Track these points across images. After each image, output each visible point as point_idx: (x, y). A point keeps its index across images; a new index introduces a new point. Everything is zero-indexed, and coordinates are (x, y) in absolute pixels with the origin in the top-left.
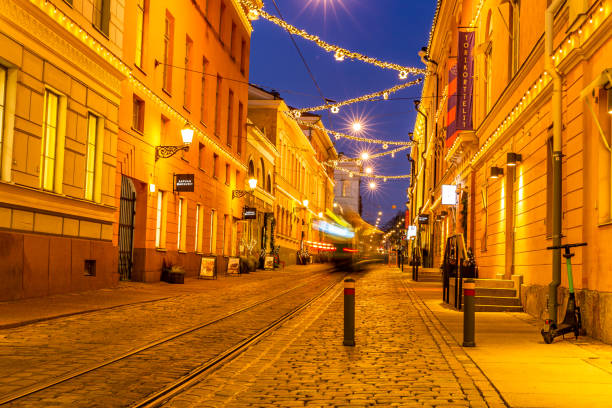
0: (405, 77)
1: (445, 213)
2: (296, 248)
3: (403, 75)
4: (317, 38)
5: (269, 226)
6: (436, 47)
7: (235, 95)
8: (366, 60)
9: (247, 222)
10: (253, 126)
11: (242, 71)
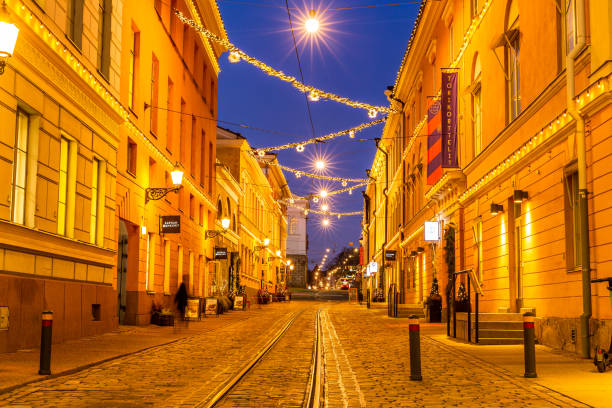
0: (375, 116)
1: (421, 249)
2: (257, 287)
3: (373, 113)
4: (293, 79)
5: (235, 266)
6: (403, 87)
7: (206, 137)
8: (339, 100)
9: (217, 262)
10: (222, 165)
11: (212, 112)
